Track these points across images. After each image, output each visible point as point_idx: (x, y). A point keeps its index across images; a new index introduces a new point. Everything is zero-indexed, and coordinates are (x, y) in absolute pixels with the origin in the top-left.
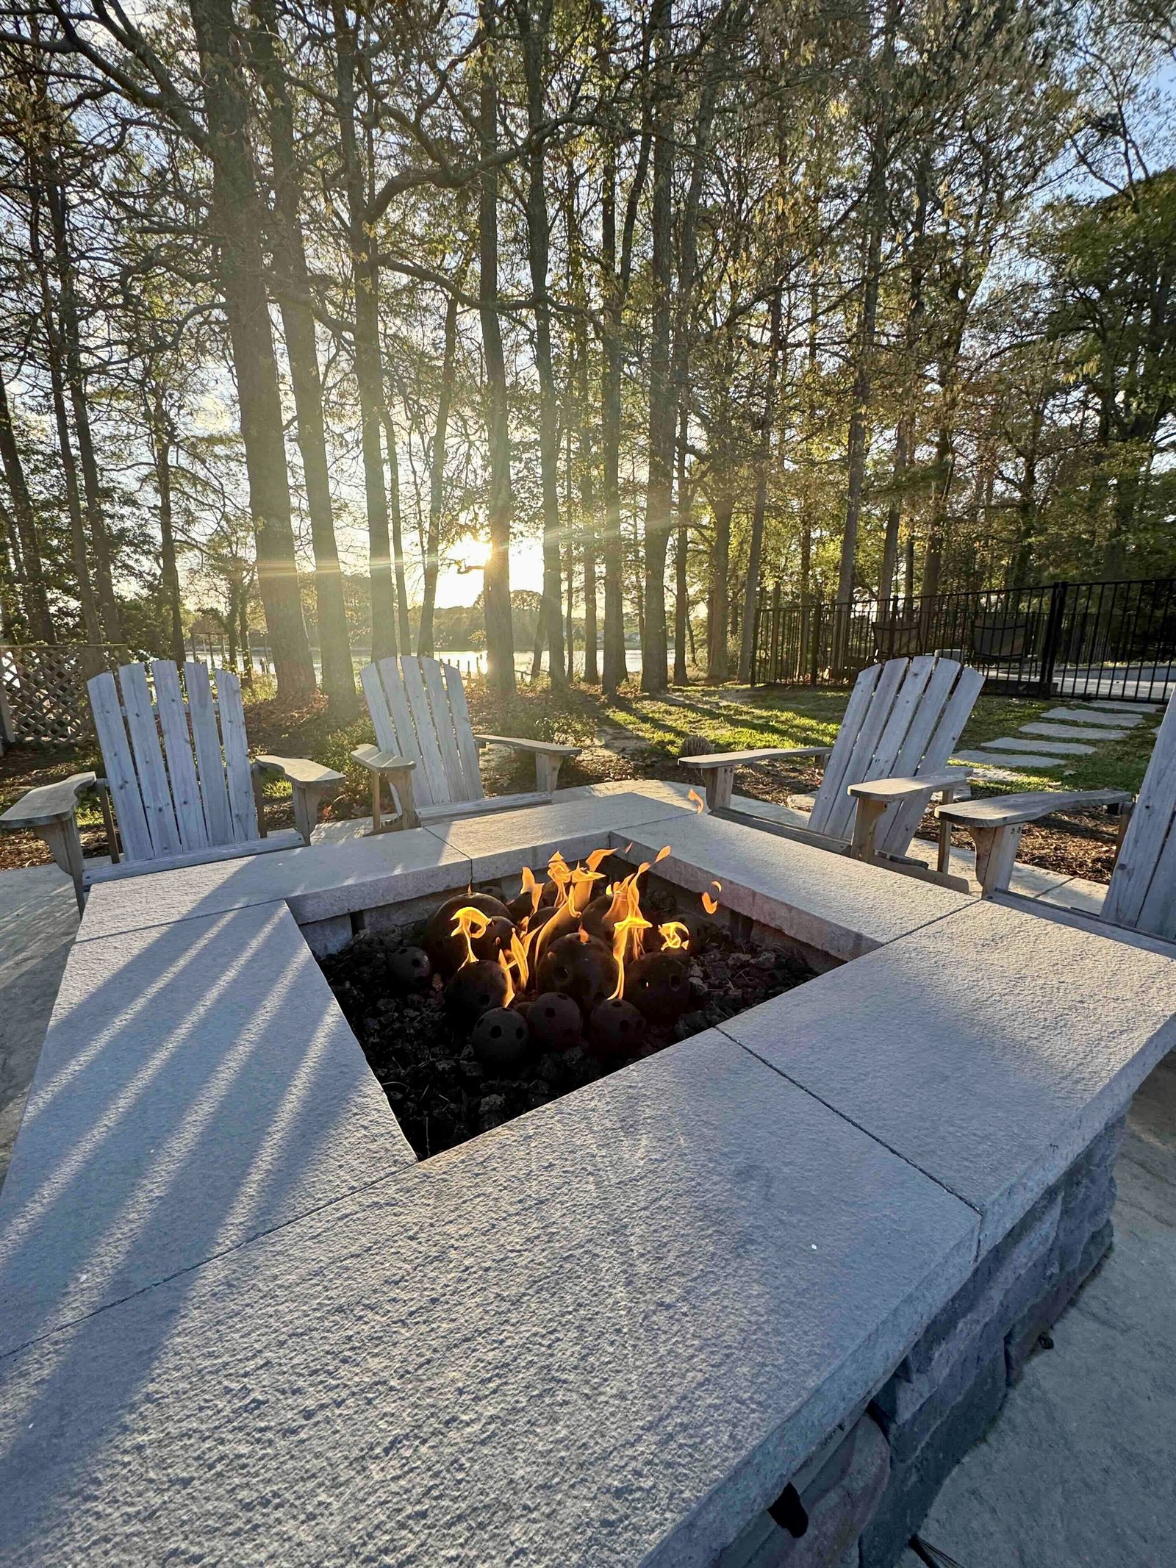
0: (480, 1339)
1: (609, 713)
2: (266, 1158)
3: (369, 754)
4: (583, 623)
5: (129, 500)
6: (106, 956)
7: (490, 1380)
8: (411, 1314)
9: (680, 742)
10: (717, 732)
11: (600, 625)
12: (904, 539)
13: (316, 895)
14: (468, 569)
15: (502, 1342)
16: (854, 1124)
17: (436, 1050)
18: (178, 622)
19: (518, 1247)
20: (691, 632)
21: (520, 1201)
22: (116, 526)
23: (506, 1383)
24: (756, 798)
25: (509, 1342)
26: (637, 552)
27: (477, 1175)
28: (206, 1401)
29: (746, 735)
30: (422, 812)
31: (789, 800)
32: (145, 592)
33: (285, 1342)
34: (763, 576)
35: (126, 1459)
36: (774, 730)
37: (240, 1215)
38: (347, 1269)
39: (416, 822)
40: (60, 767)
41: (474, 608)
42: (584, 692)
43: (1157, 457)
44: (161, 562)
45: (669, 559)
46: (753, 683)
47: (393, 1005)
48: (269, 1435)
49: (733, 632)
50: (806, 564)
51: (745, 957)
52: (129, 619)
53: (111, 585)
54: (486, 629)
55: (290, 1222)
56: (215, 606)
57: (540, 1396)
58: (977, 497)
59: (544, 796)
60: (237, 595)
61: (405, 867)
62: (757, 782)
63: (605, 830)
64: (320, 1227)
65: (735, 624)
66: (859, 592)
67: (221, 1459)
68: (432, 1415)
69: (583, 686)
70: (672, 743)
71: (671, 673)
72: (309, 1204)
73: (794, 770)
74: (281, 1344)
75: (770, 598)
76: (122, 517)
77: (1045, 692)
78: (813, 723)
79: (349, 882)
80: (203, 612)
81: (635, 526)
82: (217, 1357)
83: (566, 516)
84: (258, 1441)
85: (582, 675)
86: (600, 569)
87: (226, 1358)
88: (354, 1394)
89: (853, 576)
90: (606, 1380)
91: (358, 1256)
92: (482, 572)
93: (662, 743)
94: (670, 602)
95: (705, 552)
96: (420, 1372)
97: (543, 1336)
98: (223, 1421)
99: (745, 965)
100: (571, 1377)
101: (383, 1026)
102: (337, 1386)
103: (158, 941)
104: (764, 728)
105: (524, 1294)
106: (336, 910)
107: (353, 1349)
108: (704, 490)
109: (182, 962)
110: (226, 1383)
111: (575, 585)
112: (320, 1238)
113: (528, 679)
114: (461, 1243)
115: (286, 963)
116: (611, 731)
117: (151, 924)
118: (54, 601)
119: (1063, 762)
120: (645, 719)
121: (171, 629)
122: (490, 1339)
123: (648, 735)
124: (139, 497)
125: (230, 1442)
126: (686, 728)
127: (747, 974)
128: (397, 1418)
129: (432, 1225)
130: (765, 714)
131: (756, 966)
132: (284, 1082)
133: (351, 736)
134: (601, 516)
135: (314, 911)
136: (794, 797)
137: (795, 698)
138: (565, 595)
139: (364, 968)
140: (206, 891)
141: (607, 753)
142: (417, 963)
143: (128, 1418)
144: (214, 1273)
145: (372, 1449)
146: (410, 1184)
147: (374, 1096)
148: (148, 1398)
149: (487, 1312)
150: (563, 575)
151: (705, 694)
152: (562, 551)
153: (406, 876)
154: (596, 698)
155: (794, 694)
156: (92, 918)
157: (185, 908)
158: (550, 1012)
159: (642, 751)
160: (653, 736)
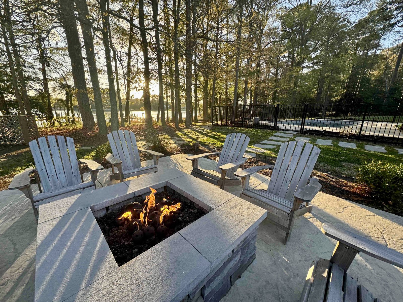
1: (177, 133)
2: (89, 270)
3: (110, 157)
4: (171, 104)
6: (47, 227)
8: (116, 294)
9: (193, 142)
12: (249, 87)
13: (97, 205)
16: (196, 249)
17: (125, 239)
18: (50, 103)
19: (135, 280)
20: (199, 108)
22: (27, 75)
27: (129, 268)
29: (209, 140)
30: (124, 173)
34: (216, 94)
36: (216, 138)
37: (85, 282)
38: (105, 288)
40: (14, 152)
41: (141, 99)
42: (170, 126)
43: (304, 69)
44: (43, 85)
45: (193, 89)
46: (213, 124)
47: (116, 229)
49: (210, 108)
50: (227, 92)
52: (34, 103)
53: (26, 92)
54: (145, 107)
55: (95, 282)
56: (62, 98)
58: (266, 77)
59: (155, 166)
60: (69, 95)
61: (118, 196)
63: (166, 181)
64: (100, 282)
65: (210, 106)
66: (239, 99)
69: (171, 124)
70: (191, 142)
72: (98, 278)
75: (219, 99)
77: (275, 128)
78: (225, 136)
79: (105, 201)
80: (58, 100)
85: (171, 119)
89: (238, 95)
91: (107, 286)
92: (143, 91)
93: (189, 142)
94: (193, 99)
95: (202, 88)
101: (114, 235)
103: (59, 222)
104: (213, 137)
105: (136, 288)
106: (102, 207)
109: (66, 227)
111: (168, 95)
112: (100, 284)
113: (156, 121)
116: (177, 138)
117: (57, 217)
118: (6, 97)
119: (276, 147)
120: (185, 135)
123: (186, 140)
124: (34, 65)
126: (195, 137)
130: (214, 133)
132: (92, 254)
135: (96, 208)
140: (70, 205)
141: (175, 145)
144: (80, 293)
146: (117, 272)
147: (111, 255)
149: (129, 292)
154: (174, 128)
155: (222, 128)
156: (41, 216)
157: (65, 211)
158: (148, 230)
159: (184, 145)
160: (187, 140)
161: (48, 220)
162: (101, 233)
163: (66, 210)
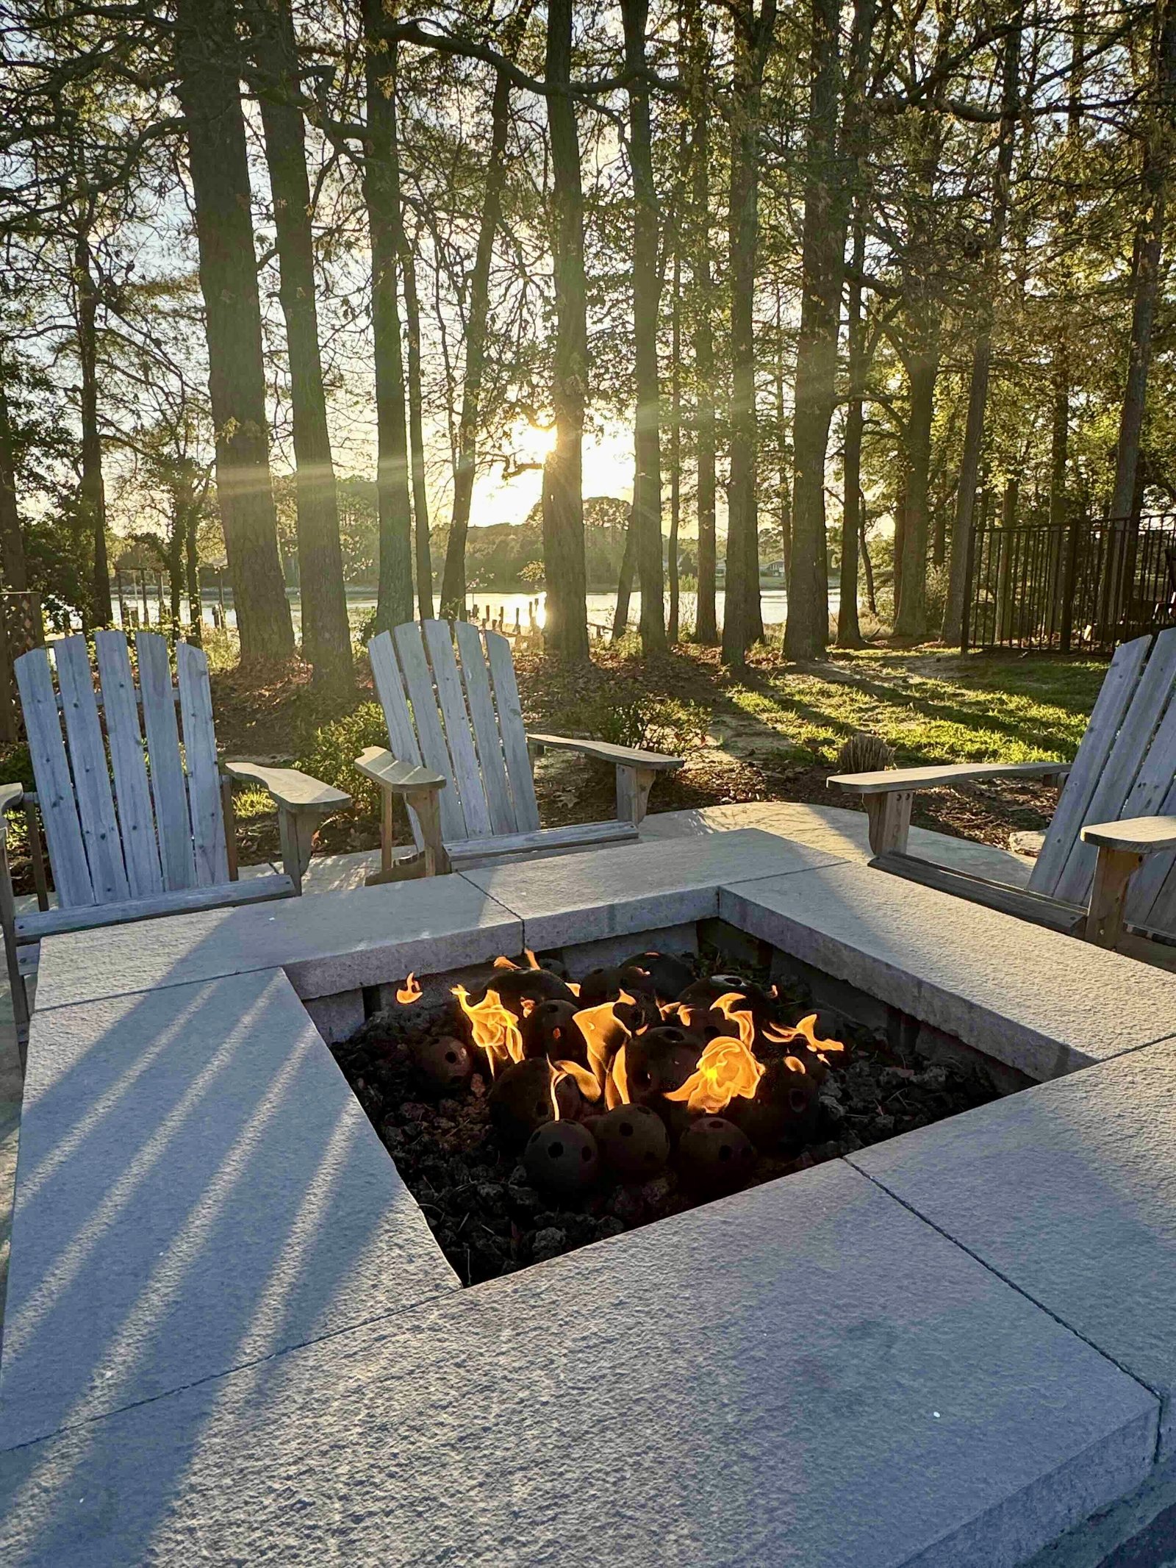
0: (536, 1470)
1: (731, 693)
3: (378, 762)
4: (695, 548)
5: (41, 382)
6: (74, 1030)
7: (548, 1507)
8: (461, 1439)
9: (841, 742)
10: (904, 726)
11: (721, 550)
14: (521, 468)
15: (561, 1474)
16: (1013, 1286)
17: (479, 1170)
18: (101, 554)
19: (580, 1385)
20: (867, 561)
21: (584, 1338)
22: (22, 419)
23: (565, 1513)
24: (957, 834)
25: (568, 1476)
26: (781, 439)
27: (534, 1307)
28: (251, 1497)
29: (949, 733)
30: (452, 848)
31: (1011, 839)
32: (57, 513)
33: (327, 1452)
34: (987, 470)
35: (179, 1537)
36: (994, 725)
37: (264, 1327)
38: (389, 1390)
39: (444, 865)
41: (526, 525)
42: (694, 659)
44: (81, 467)
45: (833, 445)
46: (966, 647)
47: (420, 1112)
48: (319, 1533)
49: (938, 560)
50: (1061, 451)
51: (903, 1073)
53: (14, 502)
54: (547, 561)
55: (321, 1339)
56: (153, 529)
57: (602, 1528)
59: (627, 829)
60: (184, 515)
61: (435, 930)
62: (963, 809)
63: (713, 884)
64: (355, 1346)
65: (940, 547)
66: (1151, 493)
67: (272, 1548)
68: (486, 1532)
69: (693, 650)
70: (829, 742)
71: (833, 627)
72: (340, 1321)
73: (1023, 791)
74: (324, 1454)
75: (1000, 505)
76: (29, 406)
78: (1061, 713)
79: (361, 947)
80: (136, 538)
81: (779, 396)
82: (258, 1460)
83: (670, 387)
84: (308, 1536)
85: (692, 630)
86: (723, 466)
87: (268, 1462)
88: (402, 1506)
89: (1141, 468)
90: (676, 1521)
91: (400, 1378)
92: (541, 472)
93: (812, 742)
94: (834, 513)
95: (891, 435)
96: (472, 1493)
97: (607, 1474)
98: (271, 1516)
99: (904, 1083)
100: (638, 1514)
102: (384, 1498)
103: (131, 1013)
104: (977, 720)
105: (587, 1432)
106: (345, 984)
107: (399, 1465)
108: (890, 337)
109: (164, 1040)
110: (270, 1483)
111: (683, 490)
112: (357, 1357)
113: (608, 637)
114: (515, 1376)
115: (289, 1049)
116: (734, 723)
117: (120, 991)
120: (787, 704)
121: (92, 564)
122: (549, 1470)
123: (792, 731)
124: (53, 374)
125: (279, 1534)
126: (853, 720)
127: (906, 1096)
128: (449, 1531)
129: (481, 1355)
130: (982, 697)
131: (921, 1086)
132: (299, 1186)
133: (349, 731)
134: (726, 386)
135: (318, 982)
136: (1020, 834)
137: (1031, 672)
138: (668, 506)
139: (380, 1062)
140: (183, 949)
141: (725, 758)
142: (452, 1057)
143: (176, 1504)
145: (424, 1555)
146: (455, 1310)
148: (192, 1488)
149: (545, 1445)
150: (664, 476)
151: (887, 662)
152: (664, 437)
153: (435, 940)
154: (713, 669)
155: (1032, 665)
156: (50, 980)
157: (159, 973)
158: (626, 1129)
159: (781, 756)
160: (800, 731)
161: (78, 999)
162: (346, 1096)
163: (165, 970)
